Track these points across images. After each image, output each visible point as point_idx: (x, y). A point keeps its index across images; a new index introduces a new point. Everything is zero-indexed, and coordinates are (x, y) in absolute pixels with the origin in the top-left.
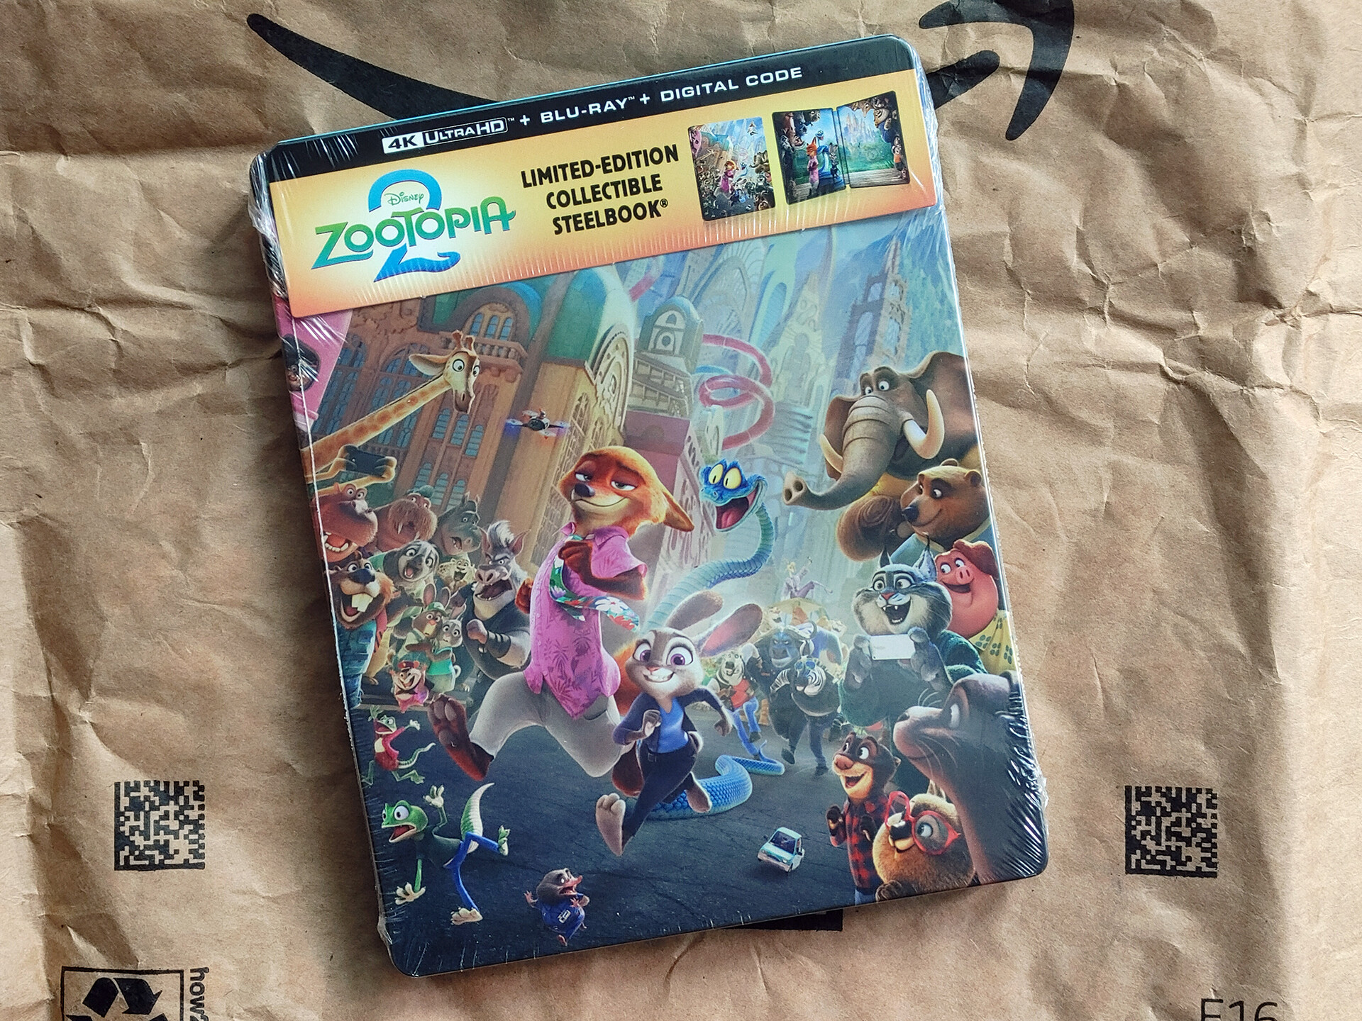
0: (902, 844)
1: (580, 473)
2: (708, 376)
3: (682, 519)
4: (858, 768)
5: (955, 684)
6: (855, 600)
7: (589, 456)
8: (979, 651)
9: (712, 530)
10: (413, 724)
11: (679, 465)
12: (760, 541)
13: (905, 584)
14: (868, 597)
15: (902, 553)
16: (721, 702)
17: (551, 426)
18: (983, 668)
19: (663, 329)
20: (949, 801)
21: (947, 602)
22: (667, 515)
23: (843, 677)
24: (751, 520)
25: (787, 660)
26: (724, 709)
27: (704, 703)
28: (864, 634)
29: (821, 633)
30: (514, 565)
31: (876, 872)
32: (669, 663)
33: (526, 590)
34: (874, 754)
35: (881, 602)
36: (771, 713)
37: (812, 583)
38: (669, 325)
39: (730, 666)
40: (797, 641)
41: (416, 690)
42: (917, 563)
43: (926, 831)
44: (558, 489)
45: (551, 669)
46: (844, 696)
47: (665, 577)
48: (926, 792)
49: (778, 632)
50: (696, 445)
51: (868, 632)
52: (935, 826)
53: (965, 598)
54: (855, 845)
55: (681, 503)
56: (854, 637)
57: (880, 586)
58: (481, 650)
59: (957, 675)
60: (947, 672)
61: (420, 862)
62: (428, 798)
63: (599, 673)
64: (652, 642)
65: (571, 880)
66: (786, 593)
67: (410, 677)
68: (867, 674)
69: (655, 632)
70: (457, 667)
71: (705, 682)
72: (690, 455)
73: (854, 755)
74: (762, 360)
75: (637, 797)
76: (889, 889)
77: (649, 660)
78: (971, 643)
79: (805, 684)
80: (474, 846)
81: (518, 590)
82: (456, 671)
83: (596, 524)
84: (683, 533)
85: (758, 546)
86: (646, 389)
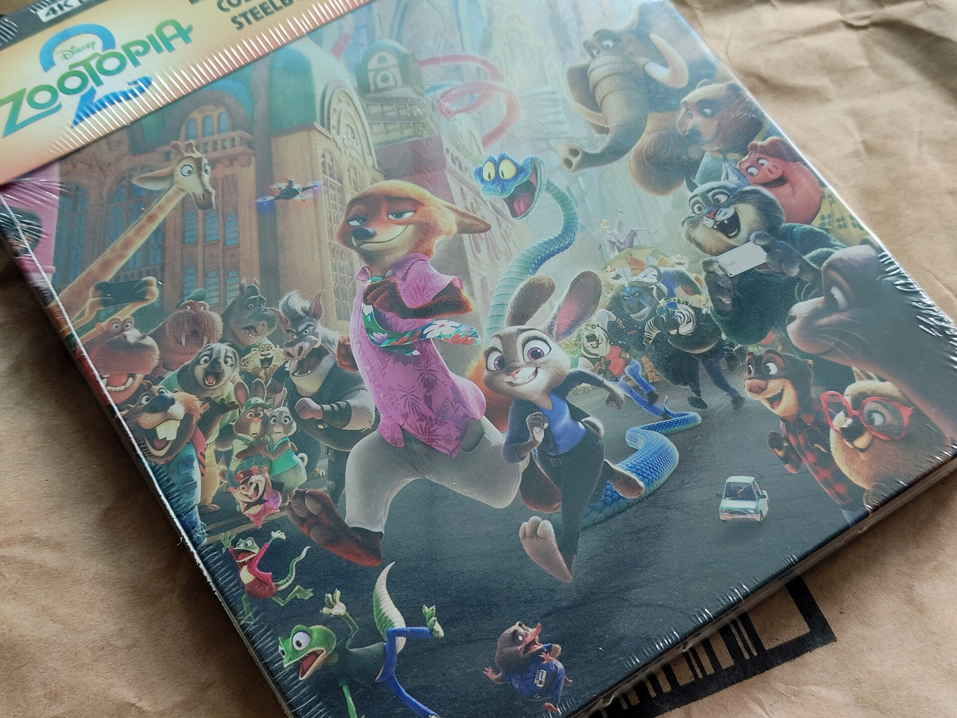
0: (862, 442)
1: (352, 220)
2: (439, 92)
3: (474, 222)
4: (774, 386)
5: (822, 269)
6: (683, 230)
7: (354, 202)
8: (826, 230)
9: (507, 220)
10: (276, 535)
11: (448, 176)
12: (562, 214)
13: (723, 198)
14: (694, 223)
15: (704, 171)
16: (600, 377)
17: (304, 190)
18: (839, 243)
19: (377, 71)
20: (882, 380)
21: (771, 199)
22: (459, 224)
23: (710, 304)
24: (543, 198)
25: (646, 310)
26: (606, 382)
27: (583, 385)
28: (708, 258)
29: (666, 273)
30: (321, 329)
31: (851, 482)
32: (528, 360)
33: (345, 349)
34: (782, 364)
35: (710, 223)
36: (656, 368)
37: (632, 231)
38: (382, 65)
39: (591, 338)
40: (645, 289)
41: (265, 498)
42: (723, 176)
43: (878, 420)
44: (336, 242)
45: (405, 416)
46: (722, 321)
47: (483, 281)
48: (855, 382)
49: (623, 288)
50: (456, 153)
51: (713, 254)
52: (883, 410)
53: (786, 189)
54: (815, 463)
55: (467, 209)
56: (701, 262)
57: (700, 209)
58: (321, 427)
59: (819, 259)
60: (808, 261)
61: (345, 689)
62: (325, 610)
63: (458, 397)
64: (500, 347)
65: (531, 633)
66: (612, 250)
67: (254, 486)
68: (732, 293)
69: (498, 336)
70: (301, 455)
71: (575, 364)
72: (455, 164)
73: (764, 374)
74: (484, 63)
75: (559, 510)
76: (874, 494)
77: (506, 365)
78: (815, 226)
79: (677, 325)
80: (401, 642)
81: (336, 352)
82: (302, 459)
83: (390, 259)
84: (483, 234)
85: (563, 219)
86: (385, 124)
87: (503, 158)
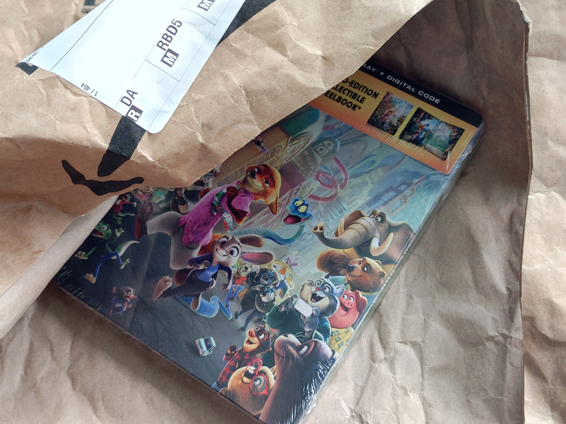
0: (246, 380)
1: (257, 168)
2: (325, 170)
3: (275, 208)
4: (255, 340)
5: (313, 339)
6: (306, 281)
7: (265, 166)
8: (332, 335)
9: (281, 220)
10: (135, 204)
11: (290, 191)
12: (293, 236)
13: (327, 290)
14: (311, 284)
15: (335, 279)
16: (232, 278)
17: (262, 147)
18: (328, 342)
19: (324, 145)
20: (275, 378)
21: (336, 308)
22: (272, 204)
23: (279, 304)
24: (296, 227)
25: (266, 282)
26: (231, 281)
27: (227, 274)
28: (298, 295)
29: (285, 283)
30: (211, 180)
31: (228, 381)
32: (228, 251)
33: (208, 190)
34: (265, 339)
35: (314, 289)
36: (244, 296)
37: (297, 264)
38: (327, 146)
39: (246, 268)
40: (274, 278)
41: (146, 194)
42: (337, 287)
43: (257, 383)
44: (246, 168)
45: (191, 222)
46: (273, 311)
47: (253, 222)
48: (270, 368)
49: (272, 270)
50: (301, 189)
51: (300, 296)
52: (262, 383)
53: (343, 312)
54: (230, 366)
55: (280, 203)
56: (295, 294)
58: (176, 198)
59: (317, 337)
60: (314, 333)
61: (94, 249)
62: (116, 230)
63: (204, 235)
64: (229, 239)
65: (132, 295)
66: (286, 260)
67: (148, 189)
68: (287, 310)
69: (233, 237)
70: (164, 197)
72: (296, 190)
73: (258, 334)
74: (346, 179)
75: (177, 286)
76: (227, 391)
77: (223, 245)
78: (332, 330)
79: (264, 295)
80: (115, 257)
81: (205, 189)
82: (163, 198)
83: (247, 188)
84: (271, 213)
85: (291, 237)
86: (302, 159)
87: (307, 205)
